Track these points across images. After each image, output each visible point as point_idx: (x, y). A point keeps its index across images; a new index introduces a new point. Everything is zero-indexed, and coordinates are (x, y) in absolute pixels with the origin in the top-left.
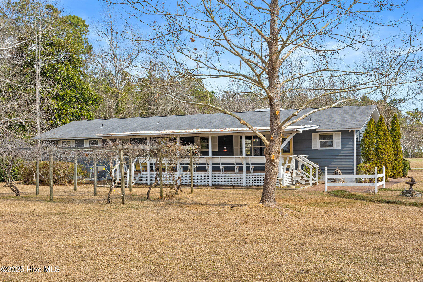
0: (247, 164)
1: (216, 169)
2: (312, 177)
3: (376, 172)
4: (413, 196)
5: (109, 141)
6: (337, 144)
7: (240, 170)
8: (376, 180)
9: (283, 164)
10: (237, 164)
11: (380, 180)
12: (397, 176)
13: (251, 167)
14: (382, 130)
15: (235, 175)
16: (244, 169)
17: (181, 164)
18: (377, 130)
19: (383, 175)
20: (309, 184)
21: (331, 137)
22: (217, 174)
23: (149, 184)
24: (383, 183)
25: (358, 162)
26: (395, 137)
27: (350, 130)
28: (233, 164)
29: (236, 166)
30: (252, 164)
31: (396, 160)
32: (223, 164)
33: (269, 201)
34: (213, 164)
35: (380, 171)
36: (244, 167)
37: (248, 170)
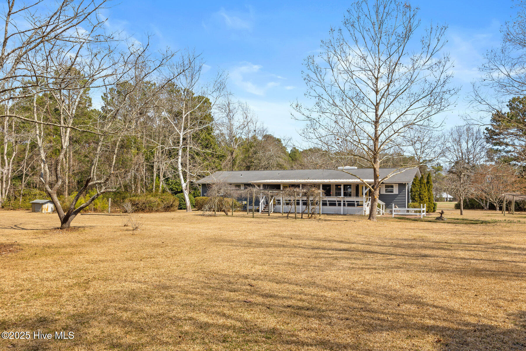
0: (344, 201)
1: (324, 204)
2: (382, 211)
3: (422, 207)
4: (442, 220)
5: (256, 186)
6: (396, 191)
7: (340, 205)
8: (422, 212)
9: (366, 202)
10: (338, 201)
11: (423, 212)
12: (430, 211)
13: (346, 203)
14: (423, 183)
15: (337, 207)
16: (342, 204)
17: (302, 201)
18: (420, 183)
19: (425, 209)
20: (380, 214)
21: (392, 187)
22: (325, 207)
23: (281, 212)
24: (425, 213)
25: (408, 202)
26: (429, 187)
27: (404, 183)
28: (335, 201)
29: (337, 203)
30: (347, 201)
31: (429, 201)
32: (329, 201)
33: (373, 219)
34: (323, 201)
35: (423, 207)
36: (342, 203)
37: (344, 205)
